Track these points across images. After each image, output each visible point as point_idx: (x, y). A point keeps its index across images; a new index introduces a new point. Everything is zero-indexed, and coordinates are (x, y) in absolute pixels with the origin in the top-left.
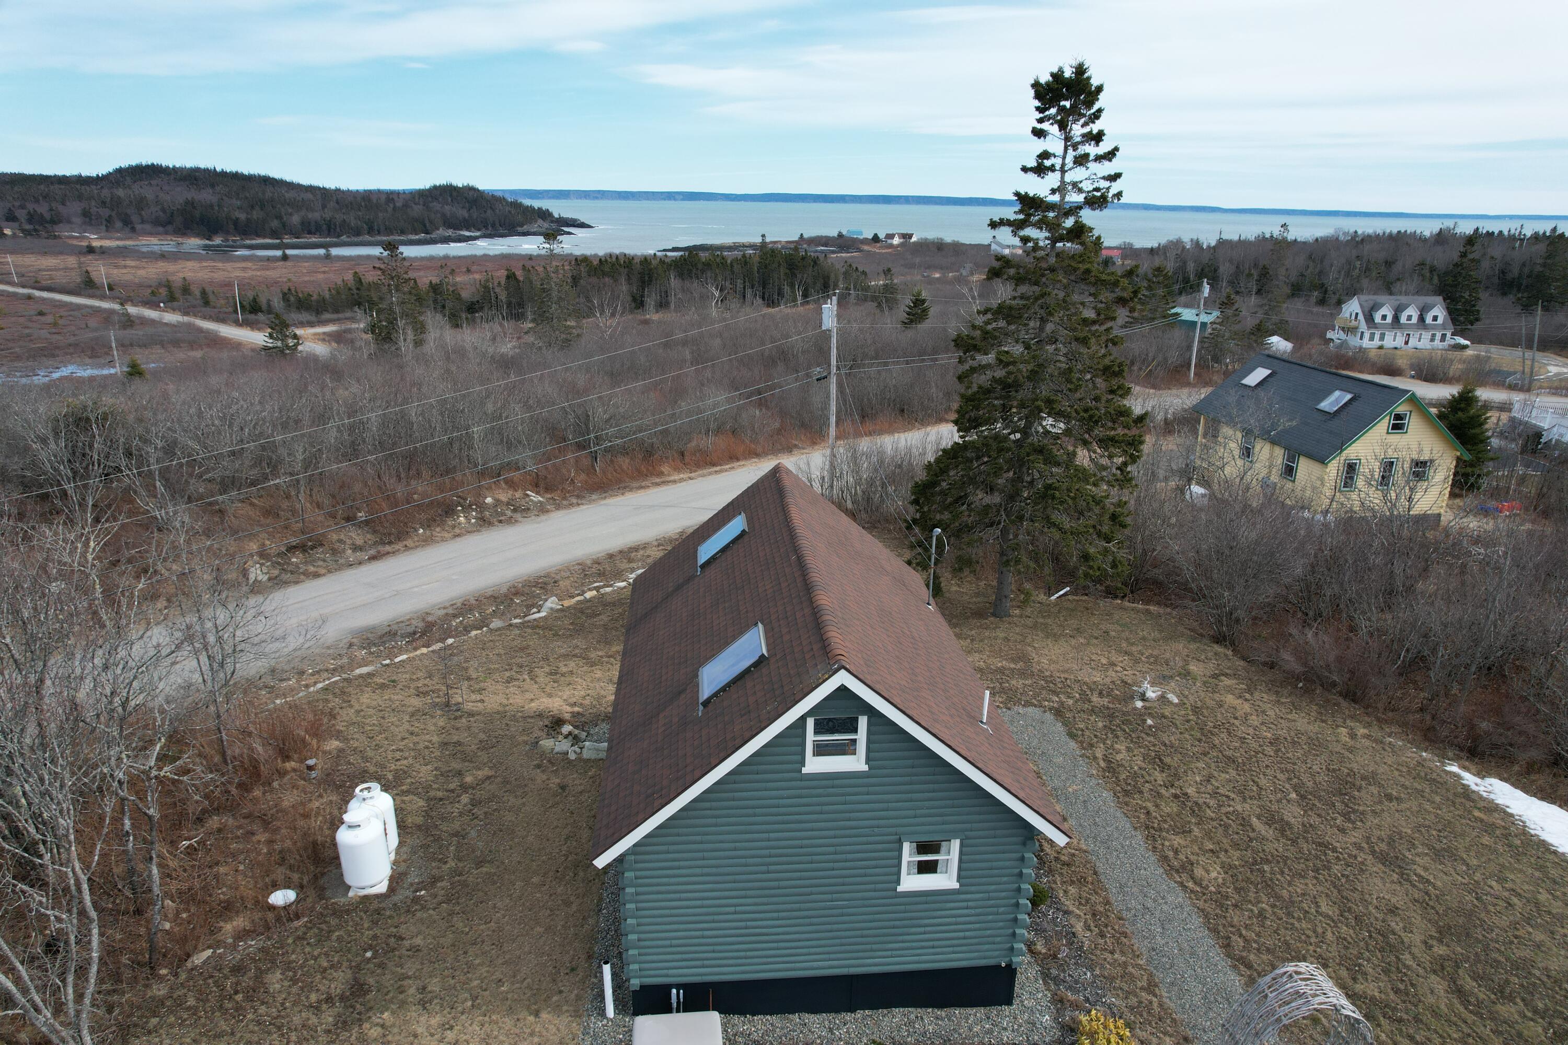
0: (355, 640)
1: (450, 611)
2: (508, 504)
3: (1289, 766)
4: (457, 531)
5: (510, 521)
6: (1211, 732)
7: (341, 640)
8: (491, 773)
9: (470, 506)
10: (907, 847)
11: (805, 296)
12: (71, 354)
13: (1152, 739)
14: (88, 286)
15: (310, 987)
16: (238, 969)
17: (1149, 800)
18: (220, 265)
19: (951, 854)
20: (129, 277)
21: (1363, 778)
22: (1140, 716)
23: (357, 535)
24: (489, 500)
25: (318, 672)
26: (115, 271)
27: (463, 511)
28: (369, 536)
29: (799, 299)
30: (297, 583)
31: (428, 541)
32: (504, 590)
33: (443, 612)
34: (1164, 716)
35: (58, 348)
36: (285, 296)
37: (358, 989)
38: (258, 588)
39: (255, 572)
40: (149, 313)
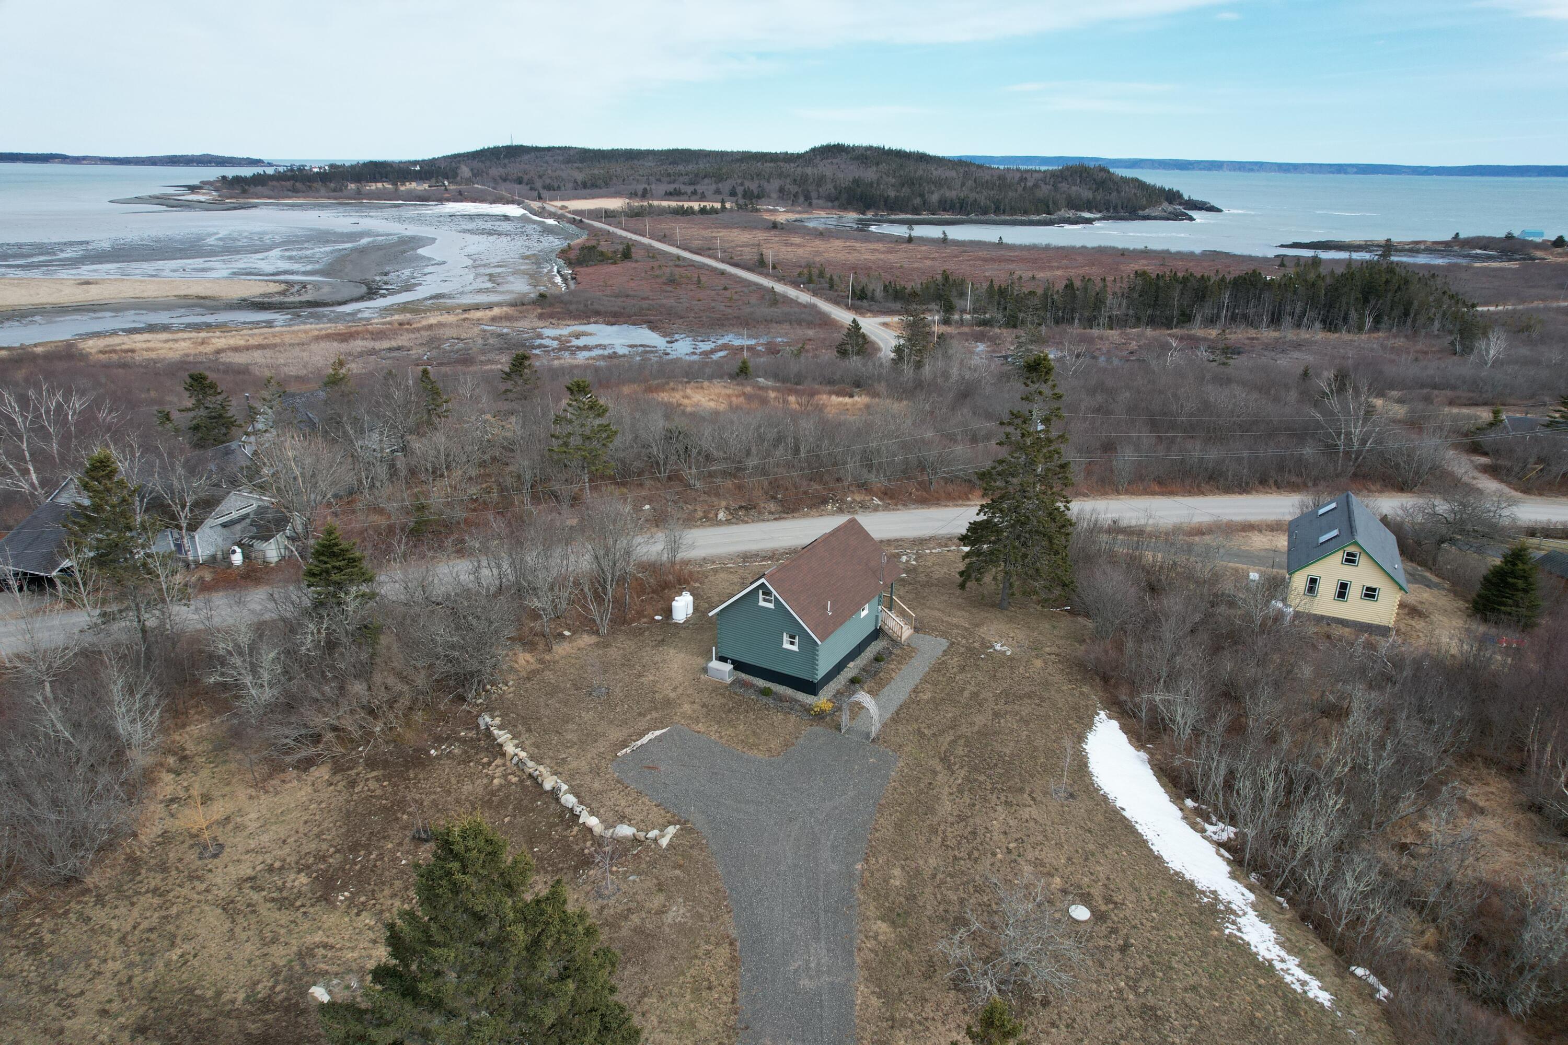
0: (741, 555)
1: (786, 551)
2: (859, 503)
3: (1016, 685)
4: (823, 513)
6: (1004, 667)
10: (785, 635)
12: (733, 325)
13: (974, 661)
14: (760, 265)
15: (653, 637)
16: (640, 629)
17: (939, 675)
18: (858, 245)
19: (797, 641)
20: (790, 256)
22: (984, 654)
24: (850, 499)
25: (719, 563)
26: (783, 249)
27: (832, 503)
28: (779, 508)
29: (1368, 326)
30: (736, 524)
34: (992, 657)
35: (727, 319)
36: (885, 288)
38: (719, 523)
39: (721, 515)
40: (792, 292)
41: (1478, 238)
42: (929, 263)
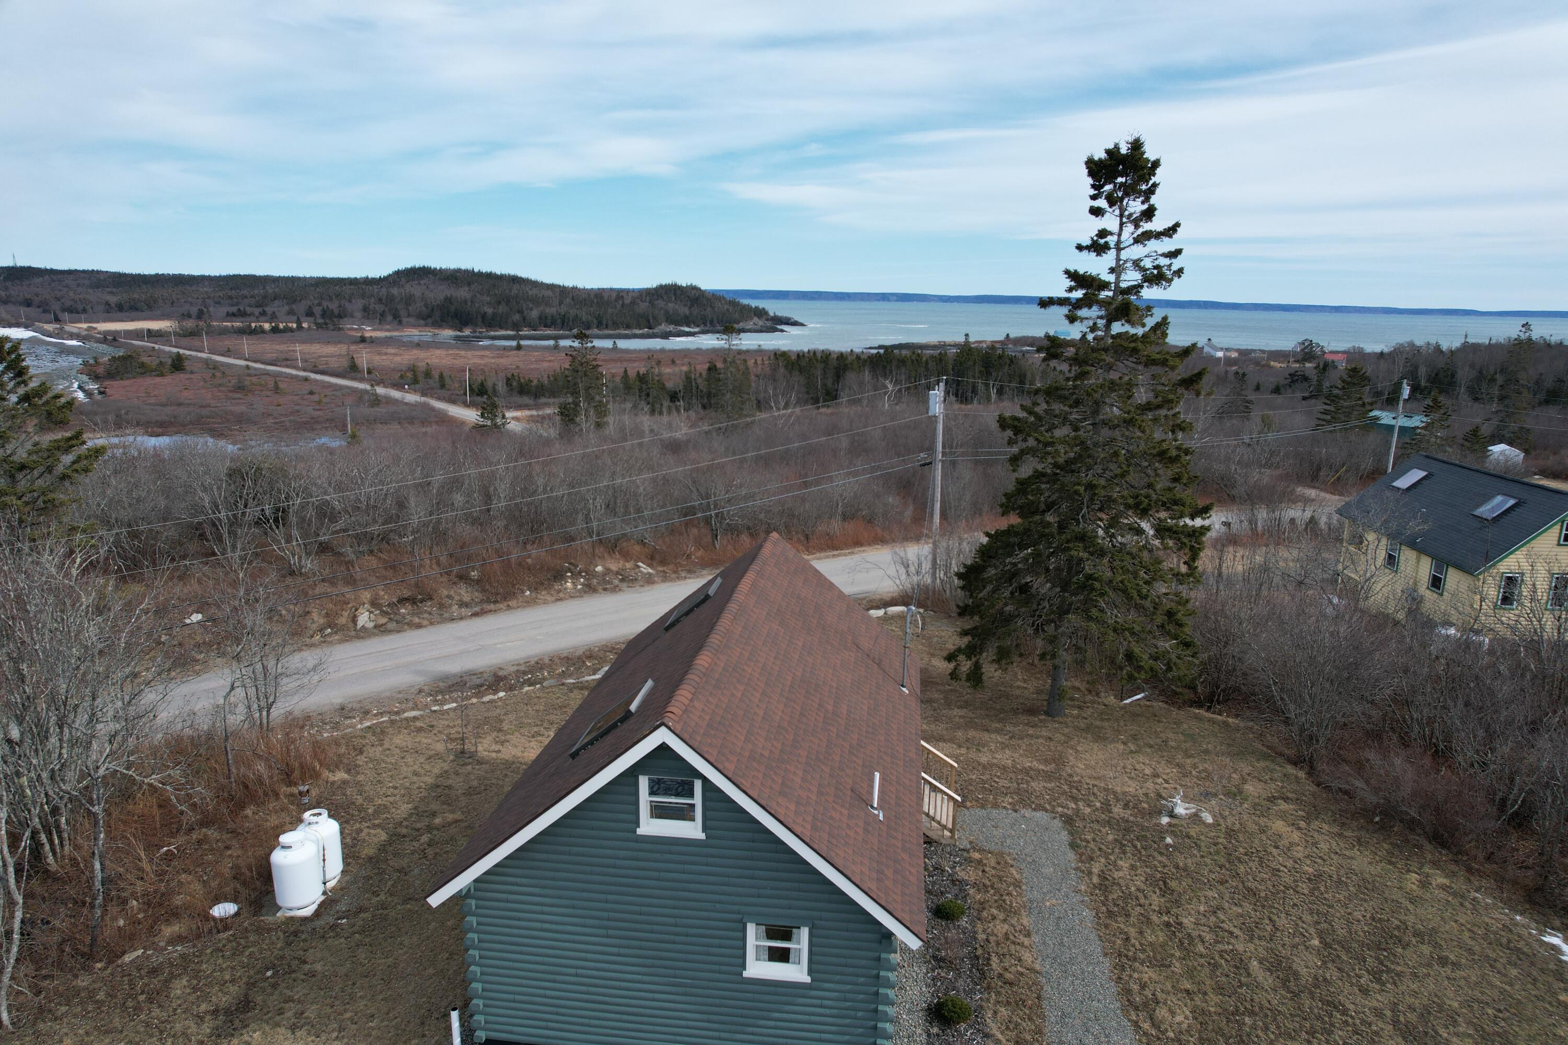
0: (426, 688)
1: (522, 668)
2: (617, 573)
3: (1323, 908)
4: (561, 595)
5: (615, 590)
6: (1239, 860)
7: (413, 686)
8: (462, 817)
9: (580, 572)
10: (751, 929)
11: (1000, 392)
12: (326, 428)
13: (1163, 859)
14: (352, 370)
15: (206, 997)
16: (154, 972)
17: (1134, 926)
18: (463, 353)
19: (802, 942)
20: (386, 363)
21: (1417, 934)
22: (1161, 832)
23: (464, 592)
24: (599, 569)
25: (381, 713)
26: (378, 357)
27: (571, 577)
28: (476, 594)
29: (994, 396)
30: (399, 632)
31: (531, 603)
32: (579, 652)
33: (515, 668)
34: (1188, 837)
36: (508, 381)
37: (245, 1005)
38: (363, 634)
39: (364, 619)
40: (395, 394)
41: (1024, 337)
42: (546, 365)
